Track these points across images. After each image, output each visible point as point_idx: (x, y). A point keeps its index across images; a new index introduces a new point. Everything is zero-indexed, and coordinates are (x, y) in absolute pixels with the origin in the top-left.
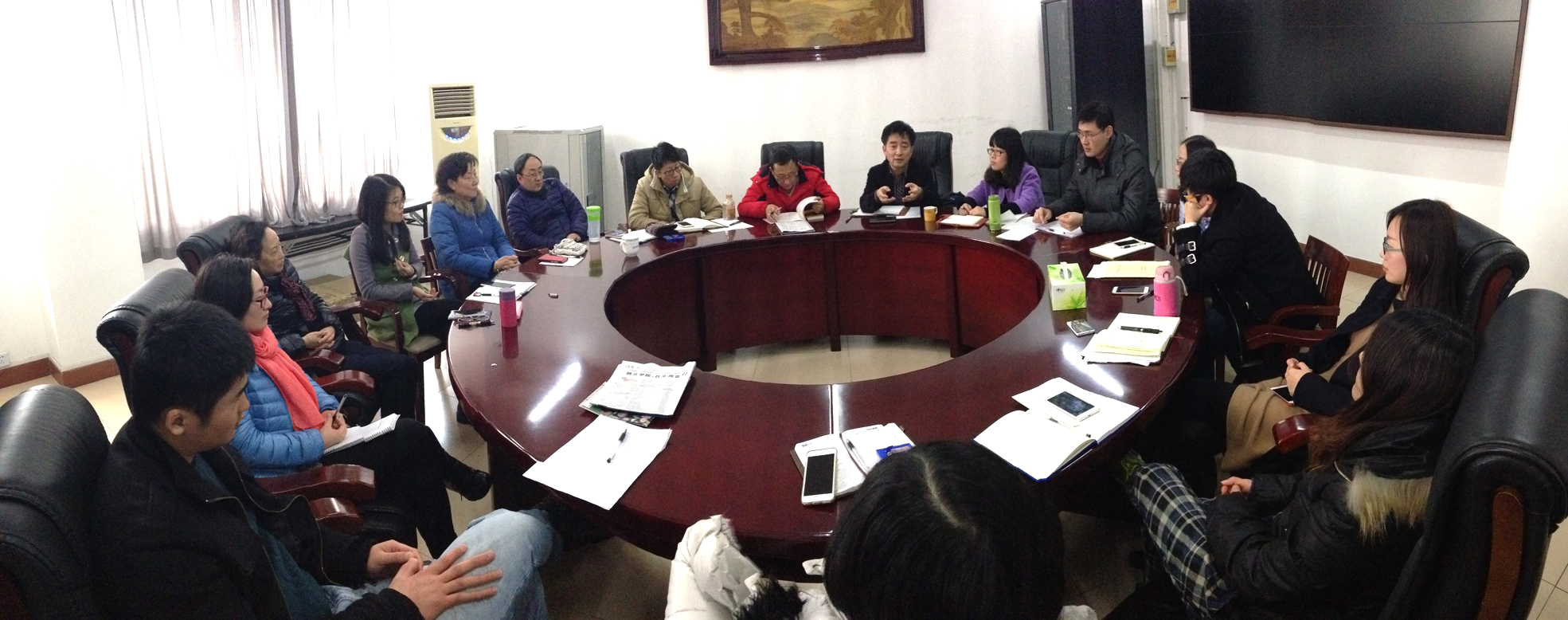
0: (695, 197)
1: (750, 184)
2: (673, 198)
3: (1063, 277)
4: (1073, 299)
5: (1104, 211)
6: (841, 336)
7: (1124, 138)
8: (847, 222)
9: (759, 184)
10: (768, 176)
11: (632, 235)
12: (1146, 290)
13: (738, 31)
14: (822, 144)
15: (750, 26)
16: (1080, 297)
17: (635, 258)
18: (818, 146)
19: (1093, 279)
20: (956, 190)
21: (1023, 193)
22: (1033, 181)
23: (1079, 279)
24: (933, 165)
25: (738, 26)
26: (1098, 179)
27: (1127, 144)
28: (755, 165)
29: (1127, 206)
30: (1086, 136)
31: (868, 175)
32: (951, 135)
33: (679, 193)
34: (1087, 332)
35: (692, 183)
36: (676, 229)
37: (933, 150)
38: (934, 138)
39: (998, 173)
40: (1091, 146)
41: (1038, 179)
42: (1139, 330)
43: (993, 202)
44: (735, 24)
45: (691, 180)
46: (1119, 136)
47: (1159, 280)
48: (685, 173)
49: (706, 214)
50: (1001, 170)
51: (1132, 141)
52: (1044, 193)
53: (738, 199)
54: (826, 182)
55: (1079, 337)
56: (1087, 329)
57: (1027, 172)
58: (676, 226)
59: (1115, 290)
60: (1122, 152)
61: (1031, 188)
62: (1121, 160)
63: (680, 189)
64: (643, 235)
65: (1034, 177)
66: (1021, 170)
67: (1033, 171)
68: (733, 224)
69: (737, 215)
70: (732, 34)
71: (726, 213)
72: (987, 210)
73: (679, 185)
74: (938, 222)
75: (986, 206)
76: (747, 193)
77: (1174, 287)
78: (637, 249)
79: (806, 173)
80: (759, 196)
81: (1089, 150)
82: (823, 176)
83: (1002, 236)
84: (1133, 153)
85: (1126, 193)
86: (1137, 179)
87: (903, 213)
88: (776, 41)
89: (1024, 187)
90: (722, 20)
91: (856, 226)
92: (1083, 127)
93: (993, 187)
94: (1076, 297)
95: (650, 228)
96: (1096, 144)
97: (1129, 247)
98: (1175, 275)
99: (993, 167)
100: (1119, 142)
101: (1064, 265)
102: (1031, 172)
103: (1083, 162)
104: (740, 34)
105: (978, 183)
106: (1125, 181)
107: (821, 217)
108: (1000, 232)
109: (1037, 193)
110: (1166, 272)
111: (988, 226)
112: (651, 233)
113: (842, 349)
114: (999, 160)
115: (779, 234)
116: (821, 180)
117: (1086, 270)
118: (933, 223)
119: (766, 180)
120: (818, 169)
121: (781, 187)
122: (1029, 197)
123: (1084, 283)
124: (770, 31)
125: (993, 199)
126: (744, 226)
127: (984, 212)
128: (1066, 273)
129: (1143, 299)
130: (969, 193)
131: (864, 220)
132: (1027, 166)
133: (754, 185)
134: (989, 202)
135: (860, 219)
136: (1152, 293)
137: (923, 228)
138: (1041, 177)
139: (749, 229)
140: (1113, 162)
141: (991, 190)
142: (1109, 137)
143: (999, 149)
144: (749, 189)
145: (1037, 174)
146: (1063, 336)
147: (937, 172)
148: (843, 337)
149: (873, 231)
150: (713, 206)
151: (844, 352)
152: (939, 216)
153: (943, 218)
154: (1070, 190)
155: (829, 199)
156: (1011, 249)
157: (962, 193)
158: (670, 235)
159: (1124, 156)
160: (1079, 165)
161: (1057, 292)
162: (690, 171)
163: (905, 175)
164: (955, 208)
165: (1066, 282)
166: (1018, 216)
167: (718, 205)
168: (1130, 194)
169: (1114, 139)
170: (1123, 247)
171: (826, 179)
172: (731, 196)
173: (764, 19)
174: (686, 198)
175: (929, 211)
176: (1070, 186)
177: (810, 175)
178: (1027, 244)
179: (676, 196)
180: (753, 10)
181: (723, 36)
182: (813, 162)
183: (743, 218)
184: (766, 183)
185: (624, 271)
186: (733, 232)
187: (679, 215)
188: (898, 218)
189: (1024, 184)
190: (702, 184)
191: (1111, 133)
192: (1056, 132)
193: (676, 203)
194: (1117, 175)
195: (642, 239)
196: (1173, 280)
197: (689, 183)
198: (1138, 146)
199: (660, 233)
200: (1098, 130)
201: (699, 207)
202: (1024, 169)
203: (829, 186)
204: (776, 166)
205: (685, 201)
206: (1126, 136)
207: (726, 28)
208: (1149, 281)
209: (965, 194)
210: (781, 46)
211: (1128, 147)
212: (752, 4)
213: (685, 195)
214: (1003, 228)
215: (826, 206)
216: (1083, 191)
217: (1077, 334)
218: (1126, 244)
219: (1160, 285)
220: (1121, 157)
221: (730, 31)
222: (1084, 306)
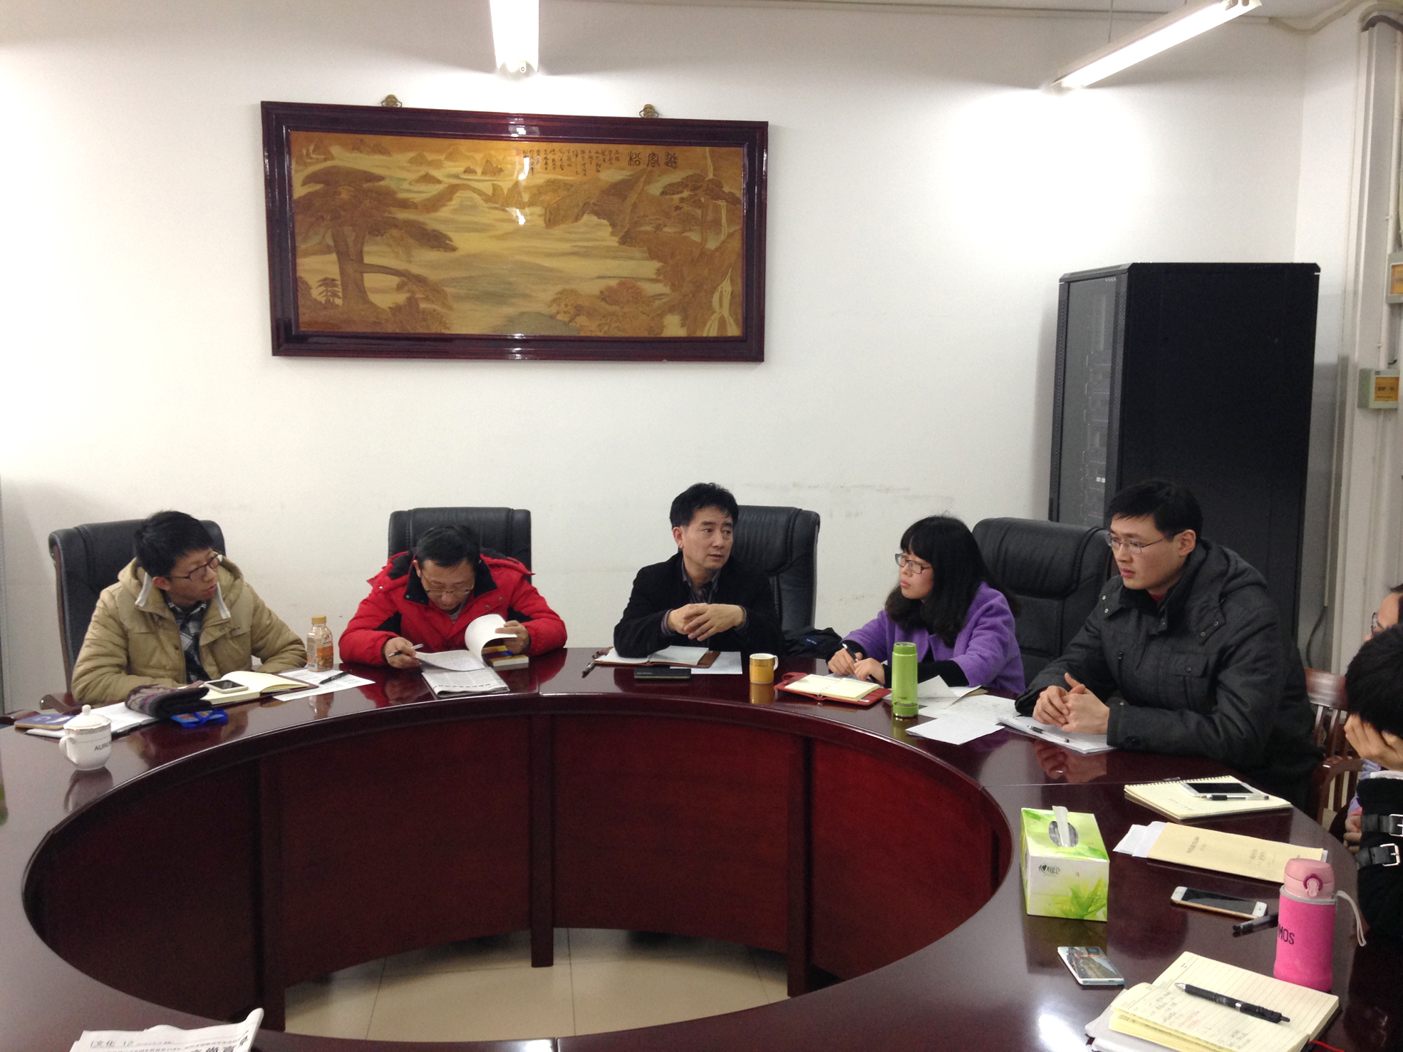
0: (245, 628)
1: (366, 591)
2: (193, 631)
3: (1056, 842)
4: (1076, 896)
5: (1166, 705)
6: (556, 930)
7: (1227, 557)
8: (585, 674)
9: (387, 593)
10: (405, 578)
11: (90, 718)
12: (1259, 910)
13: (335, 295)
14: (527, 514)
15: (362, 291)
16: (1095, 893)
17: (102, 774)
18: (518, 517)
19: (1127, 857)
20: (820, 624)
21: (972, 644)
22: (998, 620)
23: (1094, 851)
24: (776, 570)
25: (336, 286)
26: (1151, 638)
27: (1231, 571)
28: (378, 558)
29: (1224, 704)
30: (1126, 546)
31: (635, 582)
32: (817, 516)
33: (210, 622)
34: (1104, 980)
35: (238, 596)
36: (206, 698)
37: (778, 542)
38: (783, 519)
39: (915, 603)
40: (1137, 565)
41: (1010, 616)
42: (1231, 1003)
43: (904, 655)
44: (328, 282)
45: (235, 591)
46: (1214, 553)
47: (1293, 891)
48: (223, 577)
49: (264, 661)
50: (923, 598)
51: (1244, 564)
52: (1021, 648)
53: (338, 628)
54: (534, 591)
55: (1085, 987)
56: (1106, 974)
57: (985, 600)
58: (205, 691)
59: (1178, 894)
60: (1219, 588)
61: (990, 634)
62: (1215, 602)
63: (211, 612)
64: (121, 717)
65: (1000, 612)
66: (970, 598)
67: (999, 599)
68: (330, 680)
69: (337, 660)
70: (323, 300)
71: (314, 656)
72: (888, 671)
73: (209, 602)
74: (779, 686)
75: (886, 662)
76: (360, 609)
77: (1331, 917)
78: (107, 750)
79: (495, 573)
80: (384, 617)
81: (1131, 573)
82: (527, 577)
83: (920, 730)
84: (1248, 592)
85: (1222, 677)
86: (1254, 647)
87: (704, 662)
88: (424, 320)
89: (975, 632)
90: (300, 273)
91: (604, 684)
92: (1121, 526)
93: (902, 627)
94: (1085, 893)
95: (137, 698)
96: (1151, 562)
97: (1225, 798)
98: (1336, 889)
99: (905, 592)
100: (1214, 566)
101: (1060, 814)
102: (992, 602)
103: (1116, 595)
104: (339, 301)
105: (874, 616)
106: (1222, 651)
107: (524, 660)
108: (915, 719)
109: (1004, 645)
110: (1313, 876)
111: (888, 707)
112: (141, 710)
113: (555, 962)
114: (918, 581)
115: (429, 695)
116: (525, 588)
117: (1112, 833)
118: (769, 686)
119: (404, 585)
120: (521, 566)
121: (433, 603)
122: (987, 654)
123: (1106, 861)
124: (412, 302)
125: (905, 651)
126: (354, 681)
127: (879, 673)
128: (1064, 832)
129: (1249, 929)
130: (852, 633)
131: (622, 674)
132: (985, 590)
133: (375, 593)
134: (895, 655)
135: (612, 670)
136: (1272, 921)
137: (746, 697)
138: (1016, 613)
139: (363, 689)
140: (1195, 605)
141: (898, 633)
142: (1185, 552)
143: (918, 560)
144: (365, 602)
145: (1007, 607)
146: (1043, 982)
147: (783, 586)
148: (559, 933)
149: (639, 695)
150: (280, 643)
151: (560, 968)
152: (781, 675)
153: (791, 680)
154: (1081, 646)
155: (541, 624)
156: (938, 760)
157: (837, 631)
158: (192, 711)
159: (1224, 596)
160: (1107, 601)
161: (1041, 873)
162: (232, 569)
163: (715, 586)
164: (820, 662)
165: (1062, 852)
166: (960, 691)
167: (291, 638)
168: (1232, 678)
169: (1201, 555)
170: (1209, 795)
171: (536, 582)
172: (324, 620)
173: (395, 280)
174: (227, 630)
175: (761, 663)
176: (1082, 637)
177: (500, 577)
178: (975, 752)
179: (201, 627)
180: (367, 260)
181: (301, 301)
182: (508, 552)
183: (350, 666)
184: (402, 591)
185: (71, 807)
186: (328, 698)
187: (210, 669)
188: (694, 671)
189: (976, 625)
190: (255, 597)
191: (1191, 545)
192: (1064, 525)
193: (202, 642)
194: (1203, 634)
195: (116, 727)
196: (1328, 901)
197: (232, 596)
198: (1260, 576)
199: (164, 708)
200: (1157, 535)
201: (249, 648)
202: (978, 597)
203: (542, 599)
204: (429, 564)
205: (224, 637)
206: (1231, 552)
207: (309, 288)
208: (1269, 889)
209: (843, 633)
210: (435, 329)
211: (1235, 576)
212: (366, 249)
213: (223, 624)
214: (921, 712)
215: (533, 638)
216: (1113, 656)
217: (1080, 981)
218: (1219, 792)
219: (1295, 906)
220: (1215, 597)
221: (317, 293)
222: (1101, 915)
